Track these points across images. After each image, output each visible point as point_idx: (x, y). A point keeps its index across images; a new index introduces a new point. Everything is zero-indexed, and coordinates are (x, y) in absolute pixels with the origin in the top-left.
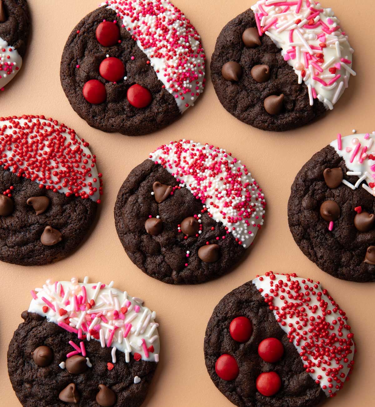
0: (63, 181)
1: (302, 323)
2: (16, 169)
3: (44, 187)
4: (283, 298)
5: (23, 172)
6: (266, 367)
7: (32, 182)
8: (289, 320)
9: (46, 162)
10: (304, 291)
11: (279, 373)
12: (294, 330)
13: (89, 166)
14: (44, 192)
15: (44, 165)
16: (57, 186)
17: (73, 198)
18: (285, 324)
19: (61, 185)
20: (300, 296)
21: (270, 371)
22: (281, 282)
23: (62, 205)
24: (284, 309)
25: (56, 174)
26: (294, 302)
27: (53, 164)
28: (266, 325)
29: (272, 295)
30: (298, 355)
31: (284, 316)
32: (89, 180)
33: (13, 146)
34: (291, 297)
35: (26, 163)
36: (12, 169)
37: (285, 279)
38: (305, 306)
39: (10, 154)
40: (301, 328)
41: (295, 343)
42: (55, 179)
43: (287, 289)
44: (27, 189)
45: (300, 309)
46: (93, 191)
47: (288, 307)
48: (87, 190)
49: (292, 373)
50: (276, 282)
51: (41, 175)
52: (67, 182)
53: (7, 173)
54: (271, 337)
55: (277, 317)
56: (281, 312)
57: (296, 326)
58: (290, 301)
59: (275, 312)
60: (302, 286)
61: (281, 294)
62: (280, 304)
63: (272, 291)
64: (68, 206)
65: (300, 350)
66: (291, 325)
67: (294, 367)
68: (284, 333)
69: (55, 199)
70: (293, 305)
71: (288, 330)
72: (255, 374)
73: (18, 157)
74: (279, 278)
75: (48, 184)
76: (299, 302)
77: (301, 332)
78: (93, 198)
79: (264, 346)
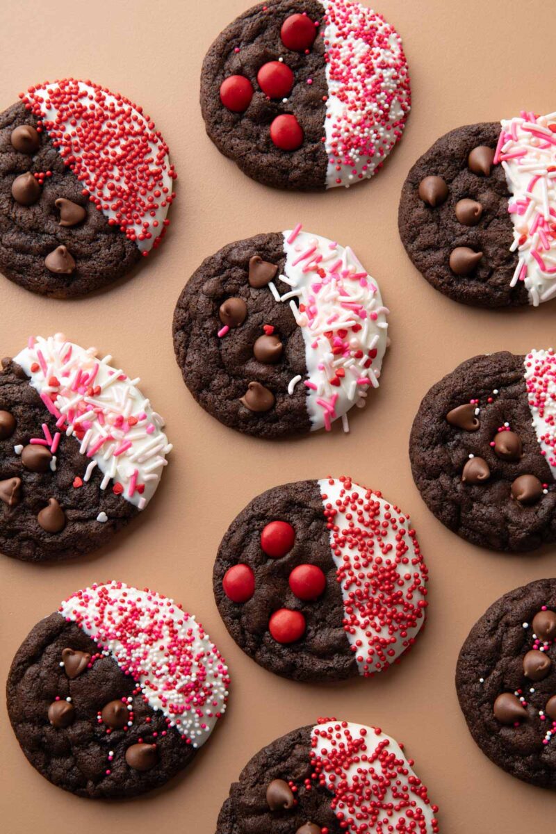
0: (116, 202)
1: (362, 561)
2: (68, 153)
3: (88, 194)
4: (350, 518)
5: (73, 162)
6: (292, 602)
7: (77, 181)
8: (346, 551)
9: (108, 166)
10: (381, 519)
11: (306, 617)
12: (349, 567)
13: (159, 202)
14: (84, 201)
15: (104, 168)
16: (104, 203)
17: (116, 230)
18: (339, 554)
19: (111, 204)
20: (373, 524)
21: (295, 610)
22: (356, 496)
23: (98, 231)
24: (346, 533)
25: (112, 188)
26: (363, 529)
27: (116, 173)
28: (314, 545)
29: (336, 508)
30: (341, 603)
31: (342, 543)
32: (148, 220)
33: (80, 123)
34: (362, 521)
35: (83, 153)
36: (62, 150)
37: (362, 494)
38: (375, 540)
39: (70, 130)
40: (358, 567)
41: (344, 584)
42: (107, 193)
43: (360, 508)
44: (67, 186)
45: (367, 541)
46: (146, 236)
47: (352, 532)
48: (139, 231)
49: (323, 623)
50: (349, 494)
51: (93, 177)
52: (120, 205)
53: (54, 151)
54: (313, 564)
55: (332, 541)
56: (341, 536)
57: (353, 562)
58: (358, 526)
59: (332, 533)
60: (383, 511)
61: (349, 510)
62: (343, 524)
63: (339, 503)
64: (103, 237)
65: (346, 597)
66: (347, 559)
67: (329, 617)
68: (333, 565)
69: (93, 219)
70: (359, 532)
71: (340, 563)
72: (274, 606)
73: (77, 139)
74: (356, 489)
75: (95, 194)
76: (369, 531)
77: (357, 573)
78: (140, 245)
79: (301, 573)
